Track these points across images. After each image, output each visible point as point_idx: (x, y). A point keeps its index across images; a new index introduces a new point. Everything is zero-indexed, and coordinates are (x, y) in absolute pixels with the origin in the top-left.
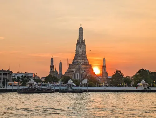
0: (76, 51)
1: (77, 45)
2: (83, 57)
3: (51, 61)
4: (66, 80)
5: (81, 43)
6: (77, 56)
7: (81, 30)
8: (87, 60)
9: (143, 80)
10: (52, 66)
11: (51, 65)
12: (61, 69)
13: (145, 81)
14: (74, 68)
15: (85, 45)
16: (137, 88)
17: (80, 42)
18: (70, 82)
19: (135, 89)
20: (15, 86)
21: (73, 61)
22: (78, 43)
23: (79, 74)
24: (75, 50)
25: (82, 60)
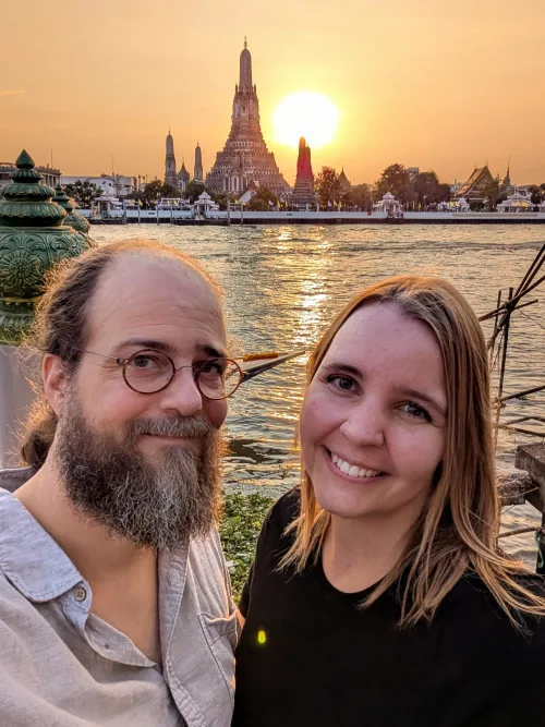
0: (233, 117)
1: (236, 101)
3: (167, 145)
4: (194, 192)
5: (246, 95)
6: (235, 131)
7: (245, 57)
9: (389, 195)
10: (170, 159)
11: (167, 155)
12: (199, 166)
13: (392, 197)
14: (229, 162)
15: (256, 100)
16: (370, 214)
17: (244, 92)
19: (364, 215)
22: (239, 96)
25: (248, 143)
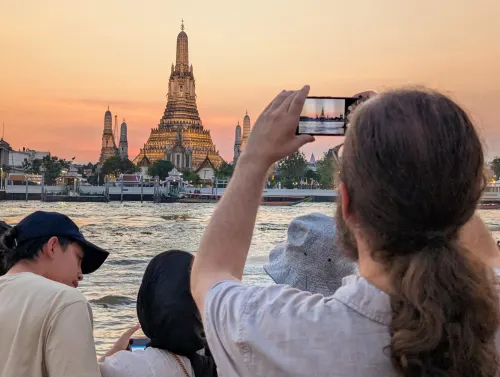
0: (169, 94)
1: (172, 78)
2: (188, 110)
5: (182, 74)
6: (171, 109)
7: (182, 39)
8: (199, 119)
10: (108, 134)
11: (105, 130)
12: (124, 141)
14: (166, 139)
17: (182, 71)
18: (175, 175)
20: (31, 183)
21: (162, 120)
22: (175, 75)
23: (181, 155)
24: (167, 92)
25: (186, 120)
